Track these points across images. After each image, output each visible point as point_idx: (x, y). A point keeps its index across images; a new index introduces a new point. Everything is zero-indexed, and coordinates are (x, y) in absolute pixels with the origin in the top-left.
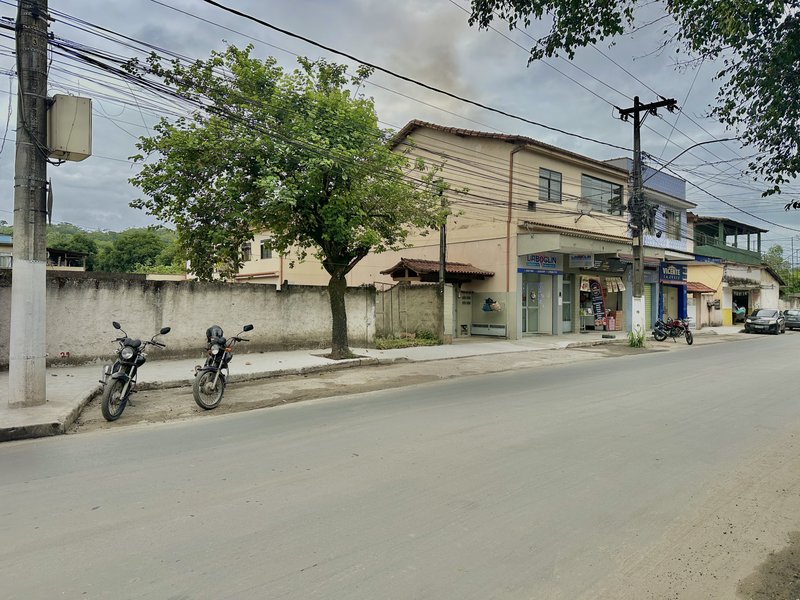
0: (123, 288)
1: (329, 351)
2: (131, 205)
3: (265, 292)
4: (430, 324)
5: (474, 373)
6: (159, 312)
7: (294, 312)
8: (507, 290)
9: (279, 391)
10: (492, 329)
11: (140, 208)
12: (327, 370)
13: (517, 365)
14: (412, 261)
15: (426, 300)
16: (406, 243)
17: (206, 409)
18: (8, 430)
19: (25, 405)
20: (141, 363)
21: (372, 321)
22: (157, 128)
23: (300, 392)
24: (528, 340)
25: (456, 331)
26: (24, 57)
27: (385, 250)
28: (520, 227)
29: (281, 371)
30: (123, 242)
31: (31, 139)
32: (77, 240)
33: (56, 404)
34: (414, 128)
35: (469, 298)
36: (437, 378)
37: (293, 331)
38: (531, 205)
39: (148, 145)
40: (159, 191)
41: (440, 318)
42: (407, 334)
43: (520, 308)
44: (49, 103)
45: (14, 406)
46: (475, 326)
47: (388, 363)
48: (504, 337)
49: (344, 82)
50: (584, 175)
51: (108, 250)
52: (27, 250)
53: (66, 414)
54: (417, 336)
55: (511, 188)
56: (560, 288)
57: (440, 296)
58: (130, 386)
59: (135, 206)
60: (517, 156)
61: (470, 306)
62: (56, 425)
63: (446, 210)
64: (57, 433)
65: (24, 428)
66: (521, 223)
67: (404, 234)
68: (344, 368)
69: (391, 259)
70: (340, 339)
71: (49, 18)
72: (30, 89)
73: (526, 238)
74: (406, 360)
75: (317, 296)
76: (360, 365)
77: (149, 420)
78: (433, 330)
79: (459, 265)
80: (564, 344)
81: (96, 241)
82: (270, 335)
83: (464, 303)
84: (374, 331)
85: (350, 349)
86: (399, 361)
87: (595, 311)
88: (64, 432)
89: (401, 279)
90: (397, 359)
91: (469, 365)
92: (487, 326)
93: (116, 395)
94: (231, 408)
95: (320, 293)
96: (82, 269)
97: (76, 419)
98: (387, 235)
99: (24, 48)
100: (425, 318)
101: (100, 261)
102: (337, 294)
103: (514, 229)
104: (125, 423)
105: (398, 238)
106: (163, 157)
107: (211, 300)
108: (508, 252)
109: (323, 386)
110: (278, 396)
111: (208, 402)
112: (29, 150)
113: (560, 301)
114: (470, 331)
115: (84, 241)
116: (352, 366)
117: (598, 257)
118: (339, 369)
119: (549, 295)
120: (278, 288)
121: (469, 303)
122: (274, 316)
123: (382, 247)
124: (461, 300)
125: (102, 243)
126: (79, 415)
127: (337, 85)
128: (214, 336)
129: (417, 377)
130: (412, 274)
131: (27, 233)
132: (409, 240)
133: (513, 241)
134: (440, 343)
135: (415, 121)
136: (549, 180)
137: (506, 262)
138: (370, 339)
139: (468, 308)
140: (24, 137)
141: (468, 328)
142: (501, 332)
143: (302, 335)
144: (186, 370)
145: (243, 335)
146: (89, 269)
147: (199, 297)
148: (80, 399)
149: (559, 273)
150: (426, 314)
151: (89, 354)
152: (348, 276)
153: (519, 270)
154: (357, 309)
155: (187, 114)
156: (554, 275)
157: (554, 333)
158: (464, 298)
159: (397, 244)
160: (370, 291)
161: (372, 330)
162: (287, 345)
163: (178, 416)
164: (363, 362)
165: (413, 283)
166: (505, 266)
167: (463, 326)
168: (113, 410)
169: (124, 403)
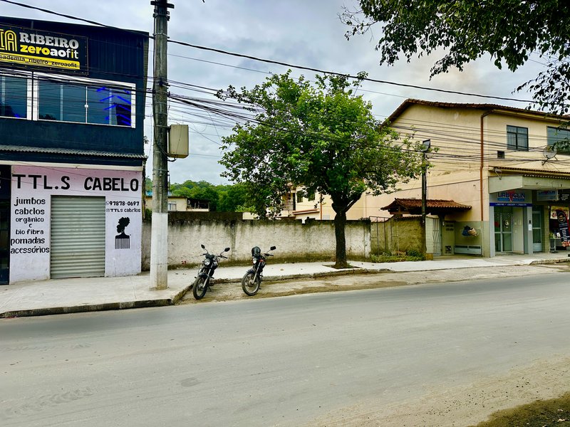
0: (214, 224)
1: (334, 263)
2: (221, 175)
3: (295, 225)
4: (415, 245)
5: (436, 281)
6: (233, 238)
7: (314, 237)
8: (483, 219)
9: (295, 287)
10: (471, 249)
11: (226, 177)
12: (330, 276)
13: (477, 276)
14: (404, 200)
15: (412, 228)
16: (397, 187)
17: (249, 295)
18: (147, 301)
19: (157, 289)
20: (215, 267)
21: (369, 243)
22: (234, 129)
23: (307, 288)
24: (500, 258)
25: (442, 250)
26: (156, 107)
27: (381, 194)
28: (490, 171)
29: (300, 275)
30: (233, 192)
31: (160, 150)
32: (207, 192)
33: (172, 289)
34: (408, 105)
35: (452, 226)
36: (405, 284)
37: (313, 249)
38: (501, 154)
39: (229, 141)
40: (235, 167)
41: (423, 241)
42: (399, 252)
43: (493, 233)
44: (169, 129)
45: (152, 289)
46: (457, 247)
47: (374, 272)
48: (480, 256)
49: (348, 85)
50: (549, 127)
51: (225, 197)
52: (158, 208)
53: (175, 295)
54: (407, 254)
55: (482, 147)
56: (530, 217)
57: (423, 226)
58: (208, 280)
59: (223, 176)
60: (486, 119)
61: (453, 232)
62: (169, 300)
63: (426, 163)
64: (170, 305)
65: (154, 301)
66: (491, 169)
67: (394, 182)
68: (342, 275)
69: (387, 199)
70: (341, 256)
71: (167, 85)
72: (159, 124)
73: (495, 180)
74: (388, 271)
75: (329, 227)
76: (353, 273)
77: (218, 300)
78: (418, 250)
79: (442, 201)
80: (528, 261)
81: (219, 192)
82: (298, 252)
83: (447, 230)
84: (370, 250)
85: (348, 262)
86: (382, 271)
87: (562, 235)
88: (173, 304)
89: (396, 213)
90: (381, 270)
91: (436, 276)
92: (467, 247)
93: (201, 285)
94: (263, 295)
95: (331, 224)
96: (207, 210)
97: (181, 298)
98: (382, 183)
99: (156, 102)
100: (412, 241)
101: (221, 204)
102: (340, 225)
103: (486, 174)
104: (205, 301)
105: (390, 185)
106: (237, 146)
107: (262, 230)
108: (482, 191)
109: (323, 286)
110: (292, 290)
111: (250, 292)
112: (159, 155)
113: (530, 227)
114: (452, 251)
115: (212, 192)
116: (348, 274)
117: (561, 192)
118: (339, 275)
119: (521, 223)
120: (303, 222)
121: (452, 230)
122: (301, 240)
123: (379, 191)
124: (445, 228)
125: (223, 192)
126: (184, 296)
127: (343, 88)
128: (256, 252)
129: (391, 282)
130: (403, 210)
131: (158, 199)
132: (398, 186)
133: (485, 183)
134: (423, 259)
135: (409, 100)
136: (516, 134)
137: (480, 199)
138: (367, 255)
139: (451, 234)
140: (157, 149)
141: (452, 248)
142: (478, 251)
143: (319, 252)
144: (240, 273)
145: (271, 252)
146: (213, 209)
147: (256, 228)
148: (185, 287)
149: (529, 205)
150: (413, 238)
151: (196, 262)
152: (347, 213)
153: (491, 204)
154: (357, 235)
155: (252, 117)
156: (524, 207)
157: (525, 253)
158: (447, 226)
159: (389, 189)
160: (366, 223)
161: (368, 249)
162: (309, 258)
163: (234, 298)
164: (356, 271)
165: (404, 216)
166: (480, 202)
167: (447, 247)
168: (199, 294)
169: (205, 290)
